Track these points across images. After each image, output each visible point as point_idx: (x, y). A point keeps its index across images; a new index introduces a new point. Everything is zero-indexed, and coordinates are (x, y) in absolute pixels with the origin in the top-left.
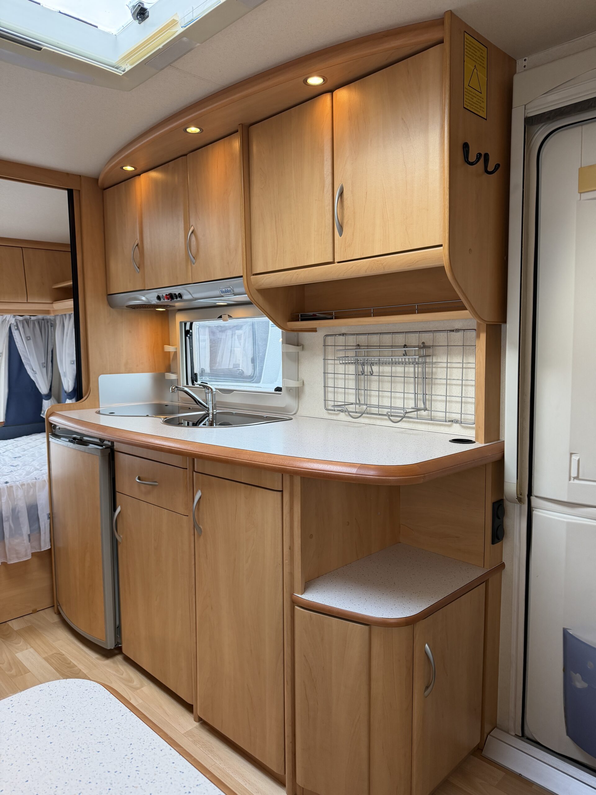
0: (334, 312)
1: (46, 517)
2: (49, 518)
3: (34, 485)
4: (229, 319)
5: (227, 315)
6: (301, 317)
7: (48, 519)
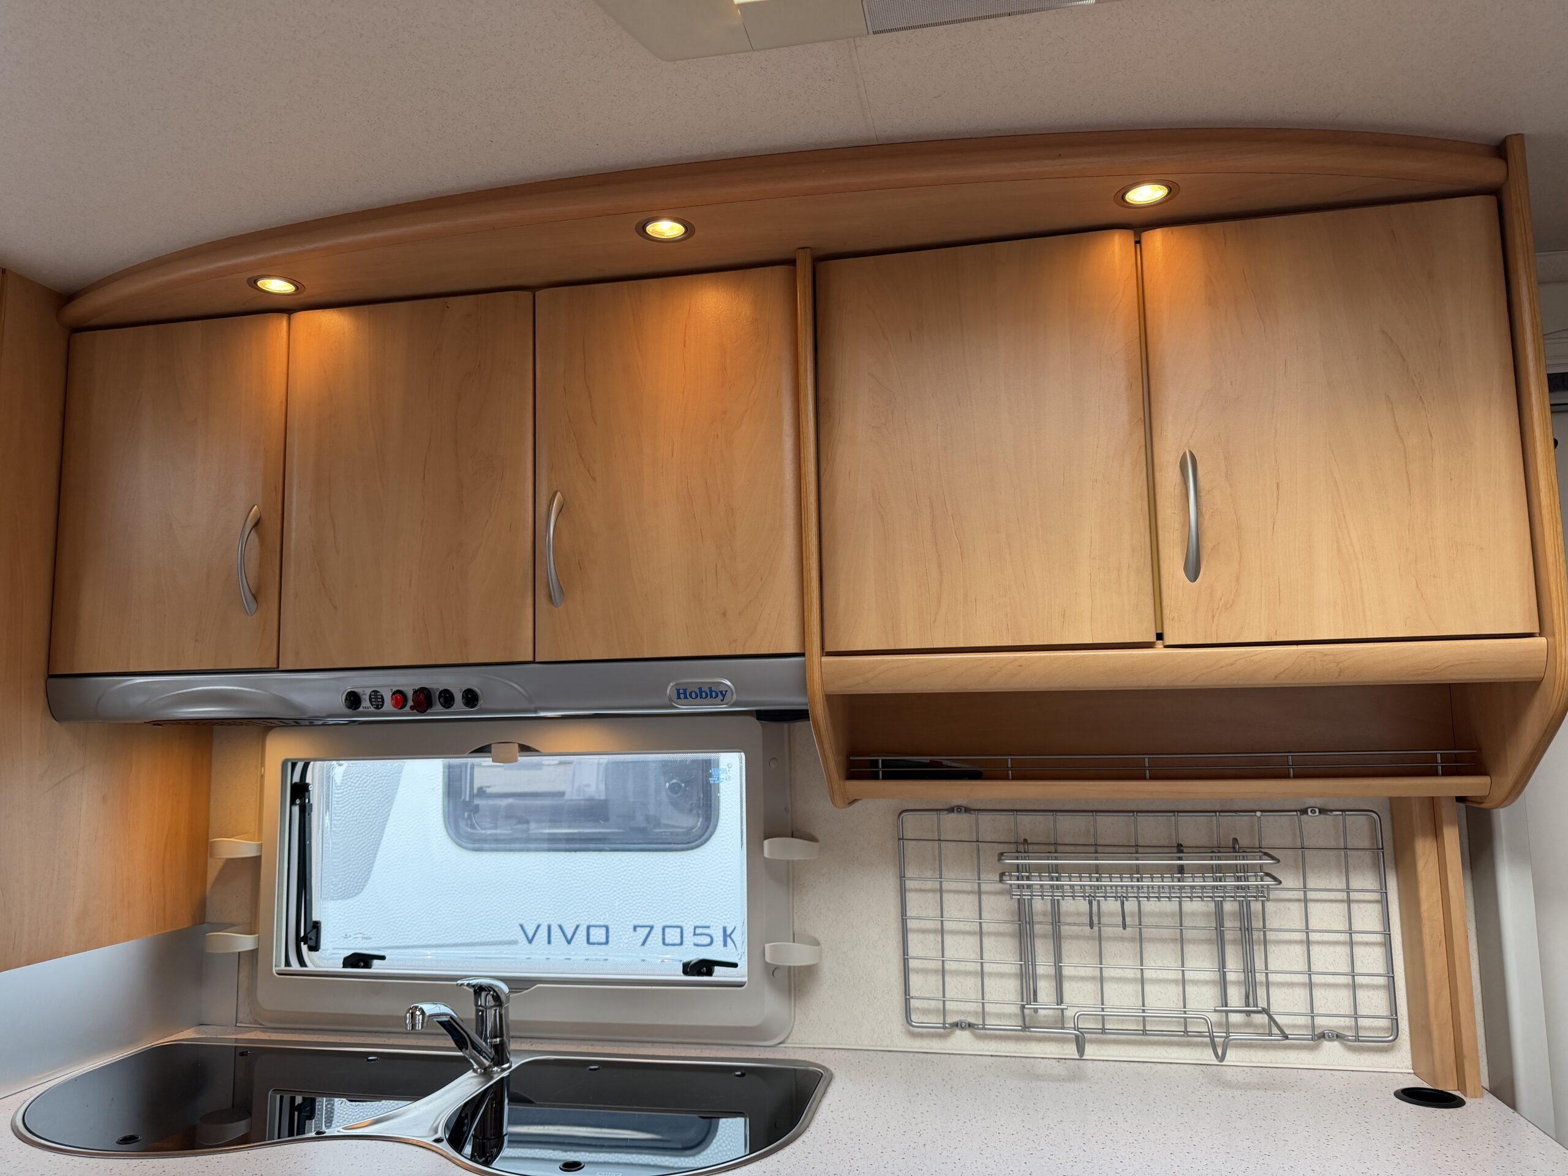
0: (1011, 759)
4: (520, 756)
5: (517, 745)
6: (883, 767)
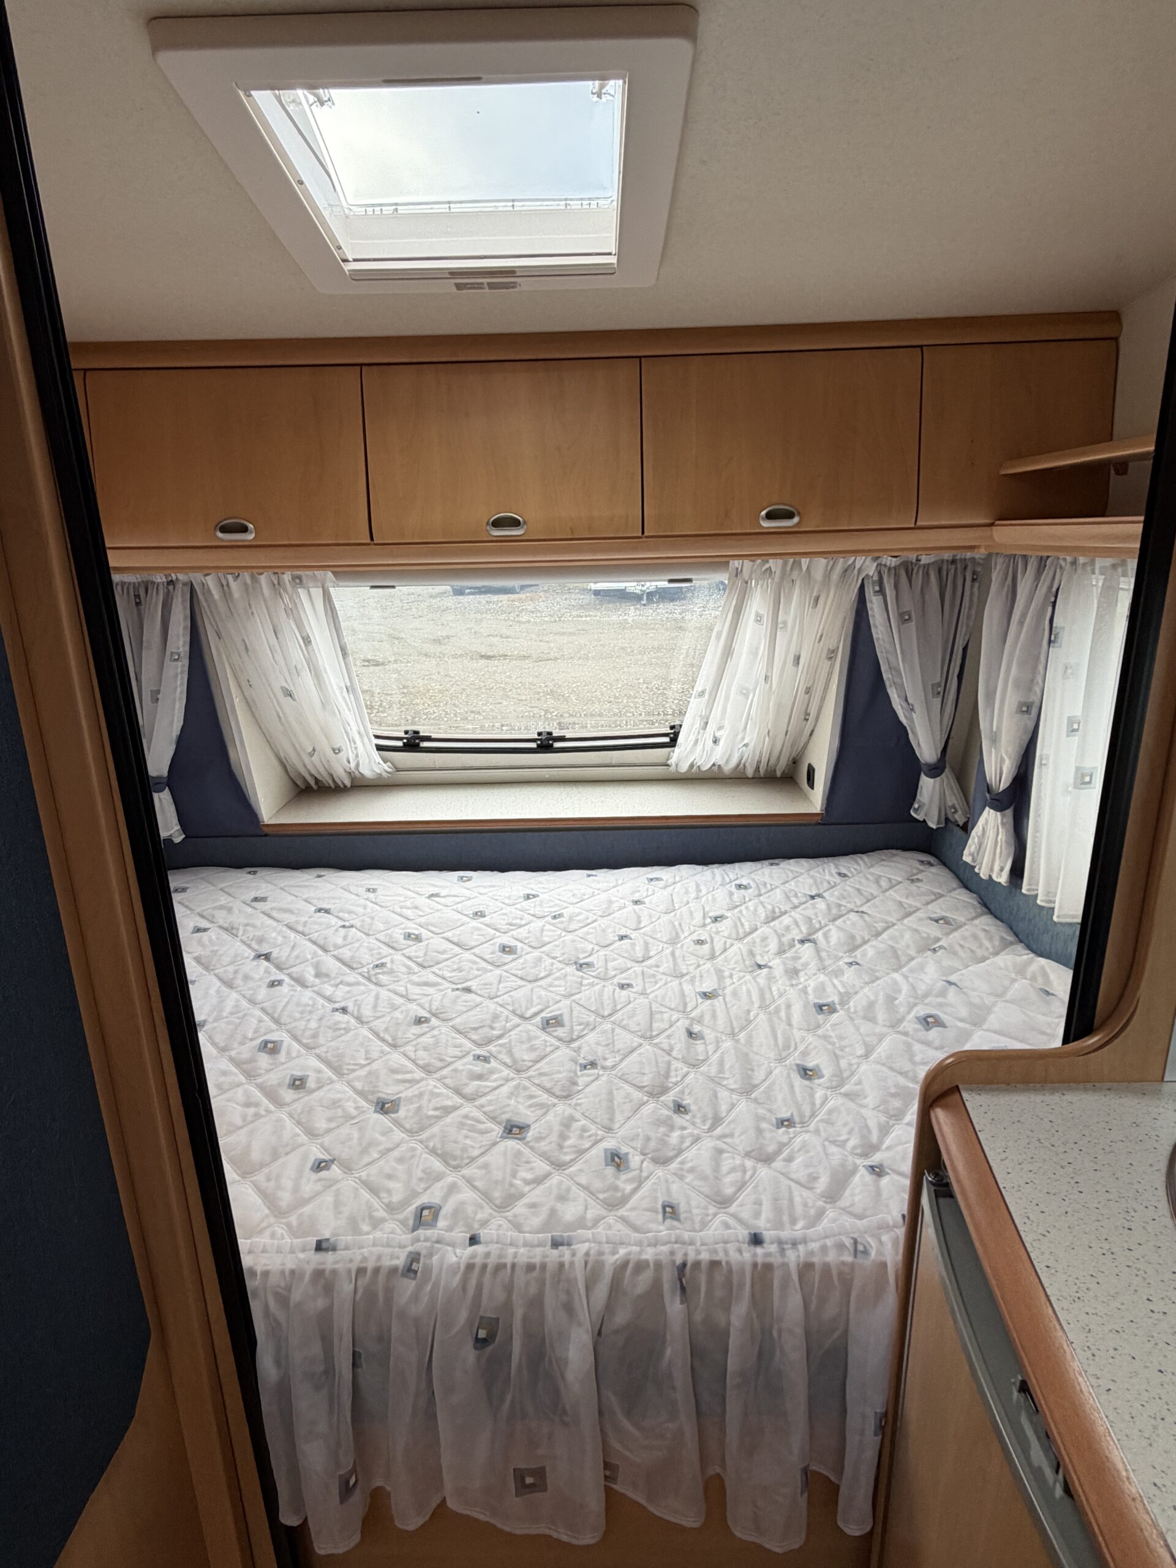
1: (871, 1425)
2: (881, 1429)
3: (845, 1277)
7: (876, 1435)
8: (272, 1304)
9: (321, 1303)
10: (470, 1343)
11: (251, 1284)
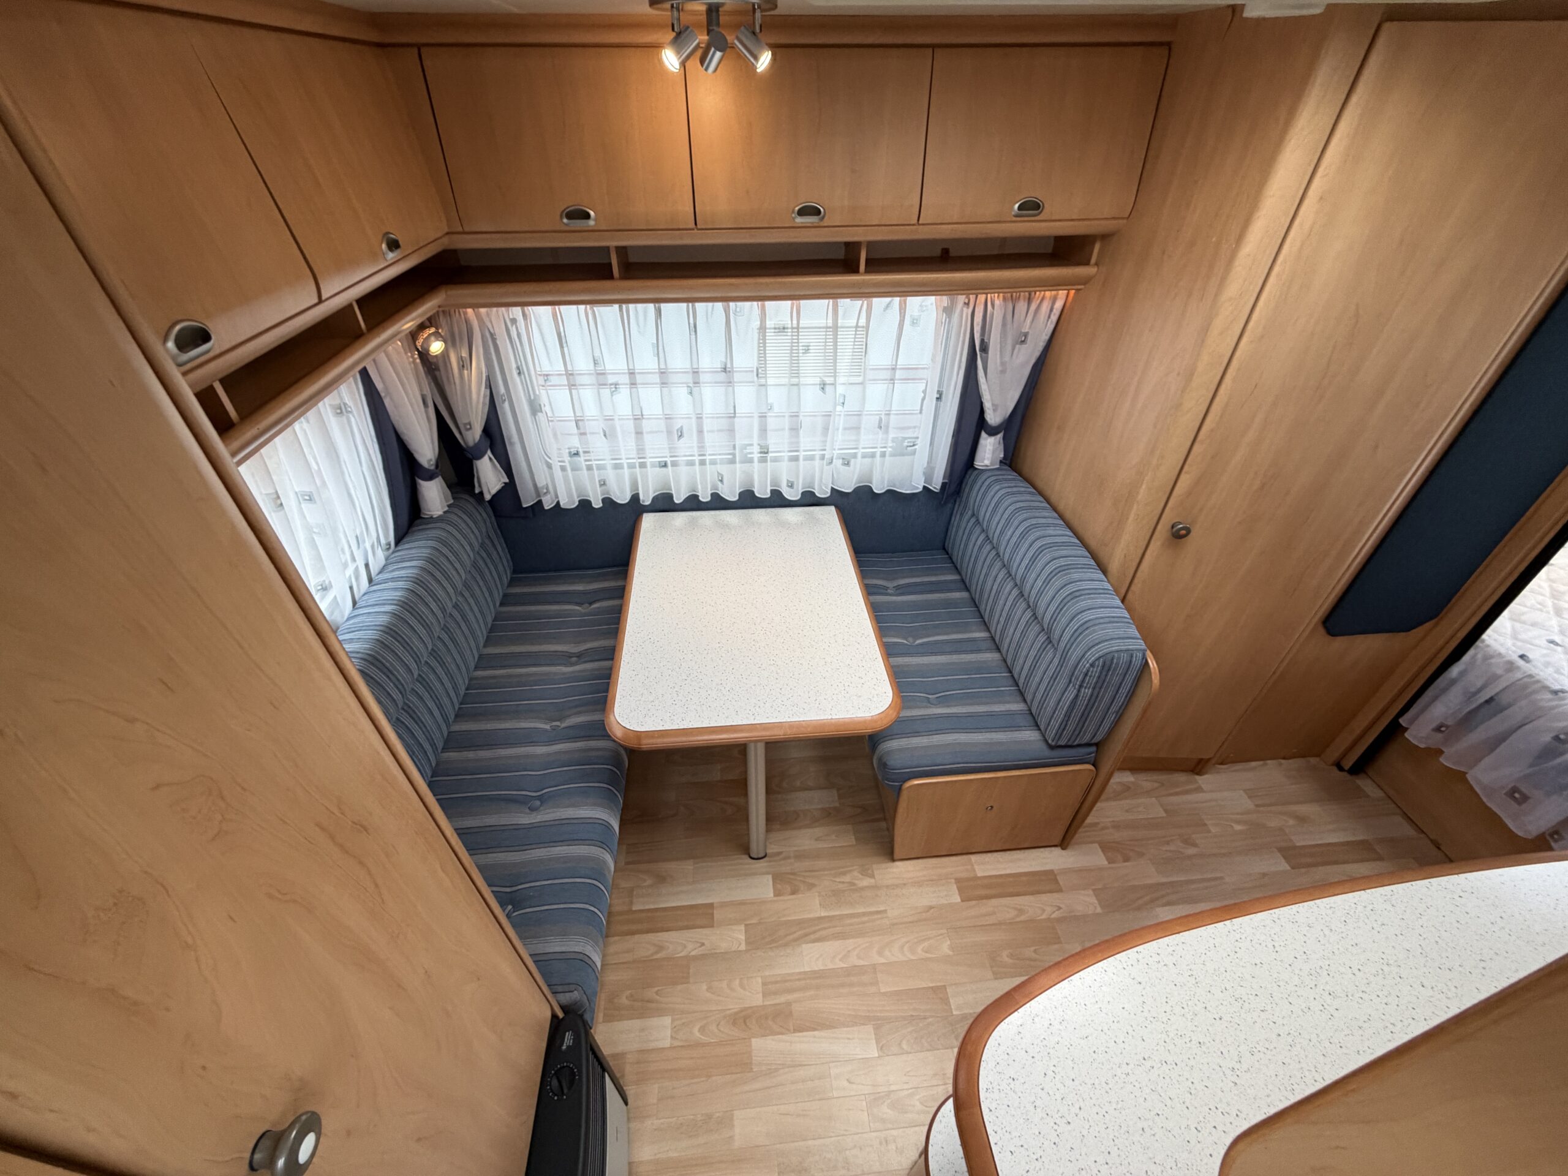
8: (1480, 656)
9: (1499, 672)
10: (1553, 734)
11: (1478, 643)
